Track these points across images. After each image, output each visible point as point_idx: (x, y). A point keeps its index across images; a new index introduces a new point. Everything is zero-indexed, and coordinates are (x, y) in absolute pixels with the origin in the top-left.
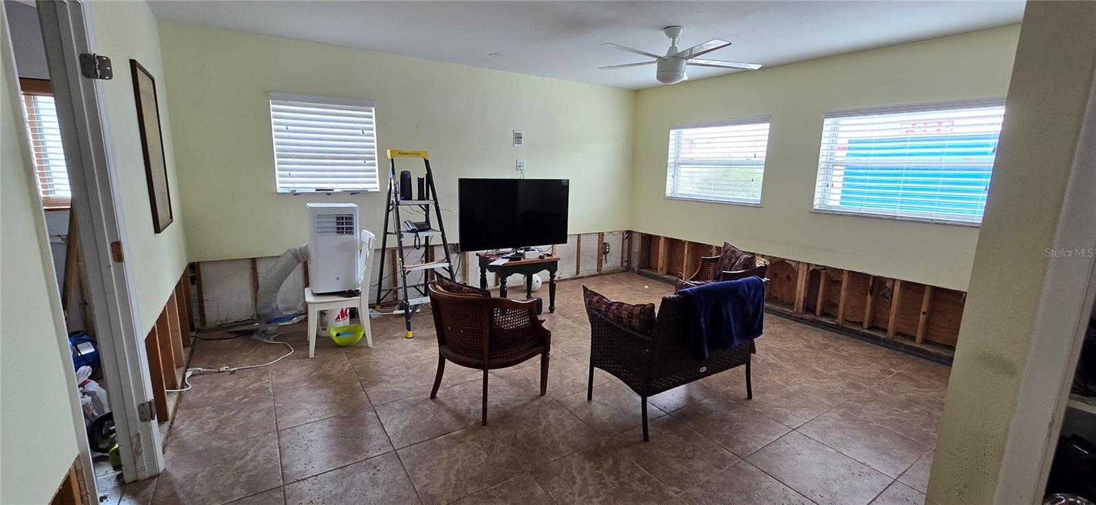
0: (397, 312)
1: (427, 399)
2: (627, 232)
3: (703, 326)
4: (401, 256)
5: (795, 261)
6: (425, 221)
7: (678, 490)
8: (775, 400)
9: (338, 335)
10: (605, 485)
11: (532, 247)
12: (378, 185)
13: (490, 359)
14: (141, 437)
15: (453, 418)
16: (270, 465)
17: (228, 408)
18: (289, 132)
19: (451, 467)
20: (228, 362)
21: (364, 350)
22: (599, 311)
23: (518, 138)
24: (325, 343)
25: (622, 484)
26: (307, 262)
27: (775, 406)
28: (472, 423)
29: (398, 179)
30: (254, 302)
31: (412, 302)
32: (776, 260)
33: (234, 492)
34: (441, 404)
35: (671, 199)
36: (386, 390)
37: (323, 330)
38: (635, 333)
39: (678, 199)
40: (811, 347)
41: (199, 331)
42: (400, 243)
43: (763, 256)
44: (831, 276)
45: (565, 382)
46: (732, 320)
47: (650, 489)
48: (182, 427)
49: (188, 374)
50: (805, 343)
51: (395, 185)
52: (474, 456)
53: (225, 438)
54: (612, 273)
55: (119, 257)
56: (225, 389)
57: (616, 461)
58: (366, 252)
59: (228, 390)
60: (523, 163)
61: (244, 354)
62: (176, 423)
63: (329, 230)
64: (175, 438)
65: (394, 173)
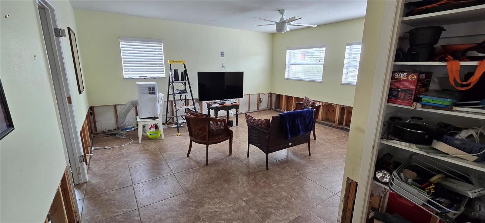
0: (174, 126)
1: (186, 157)
2: (270, 93)
3: (288, 127)
4: (175, 103)
5: (335, 104)
6: (184, 89)
7: (276, 185)
8: (319, 156)
9: (150, 134)
10: (250, 184)
11: (229, 100)
12: (165, 75)
13: (209, 141)
14: (80, 168)
15: (195, 163)
16: (127, 179)
17: (109, 161)
18: (128, 53)
19: (194, 179)
20: (107, 145)
21: (161, 140)
22: (251, 122)
23: (223, 54)
24: (145, 138)
25: (256, 183)
26: (137, 106)
27: (319, 158)
28: (203, 165)
29: (173, 72)
30: (116, 123)
31: (180, 122)
32: (328, 104)
33: (115, 187)
34: (191, 158)
35: (287, 79)
36: (170, 154)
37: (144, 133)
38: (263, 130)
39: (290, 79)
40: (339, 138)
41: (94, 134)
42: (174, 98)
43: (319, 102)
44: (349, 110)
45: (239, 151)
46: (300, 125)
47: (266, 185)
48: (93, 167)
49: (93, 149)
50: (337, 136)
51: (172, 75)
52: (203, 175)
53: (109, 170)
54: (264, 110)
55: (70, 102)
56: (107, 154)
57: (255, 177)
58: (161, 101)
59: (108, 155)
60: (225, 65)
61: (113, 142)
62: (90, 166)
63: (146, 93)
64: (91, 171)
65: (171, 70)
